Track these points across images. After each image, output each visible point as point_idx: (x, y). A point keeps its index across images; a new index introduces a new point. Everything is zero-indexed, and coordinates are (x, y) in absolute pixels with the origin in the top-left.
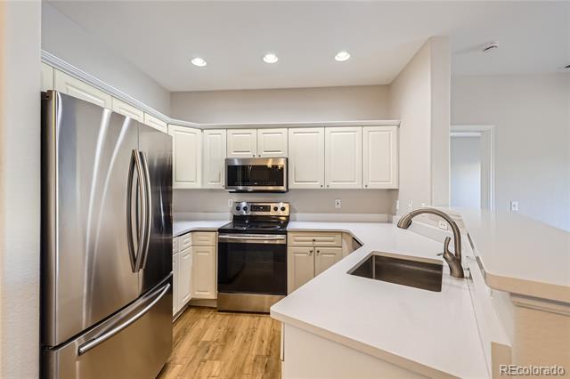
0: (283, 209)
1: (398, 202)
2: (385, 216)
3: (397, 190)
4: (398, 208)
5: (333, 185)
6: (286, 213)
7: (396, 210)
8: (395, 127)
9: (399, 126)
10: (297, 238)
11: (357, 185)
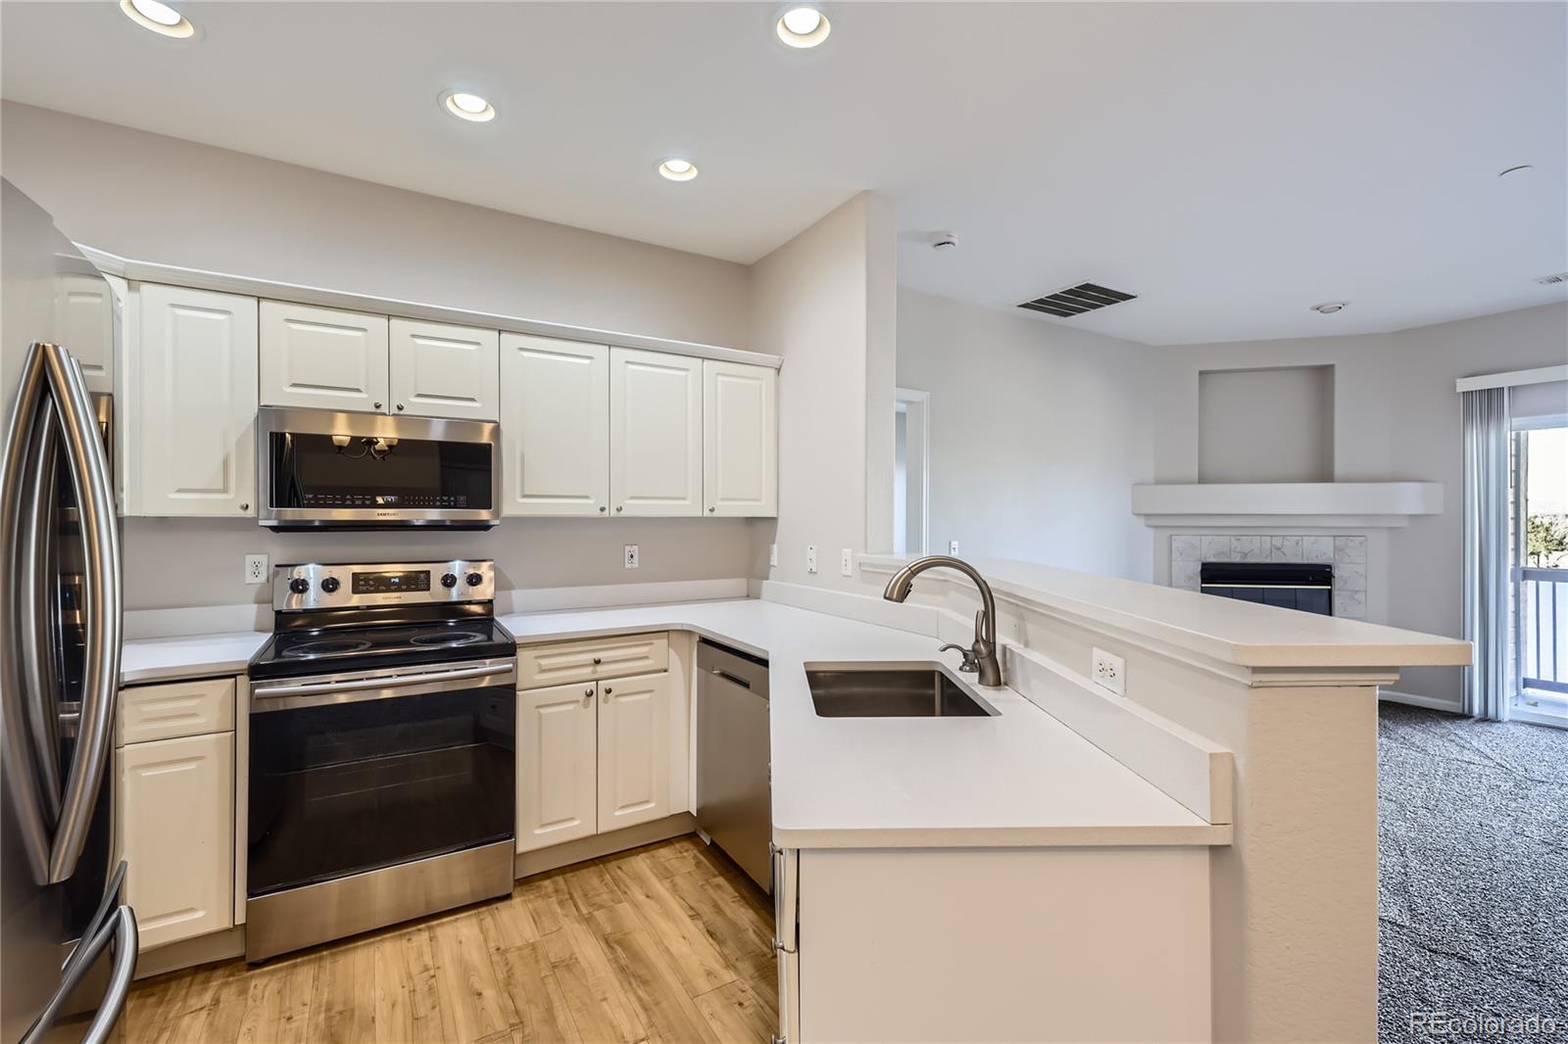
0: (474, 580)
1: (775, 547)
2: (738, 584)
3: (773, 520)
4: (774, 560)
5: (633, 508)
6: (485, 591)
7: (769, 566)
8: (772, 372)
9: (778, 370)
10: (544, 662)
11: (688, 508)
